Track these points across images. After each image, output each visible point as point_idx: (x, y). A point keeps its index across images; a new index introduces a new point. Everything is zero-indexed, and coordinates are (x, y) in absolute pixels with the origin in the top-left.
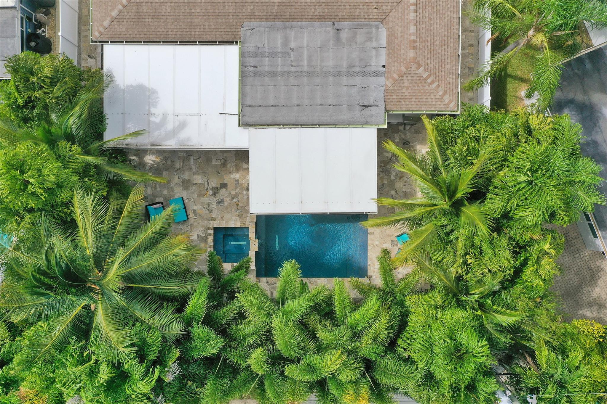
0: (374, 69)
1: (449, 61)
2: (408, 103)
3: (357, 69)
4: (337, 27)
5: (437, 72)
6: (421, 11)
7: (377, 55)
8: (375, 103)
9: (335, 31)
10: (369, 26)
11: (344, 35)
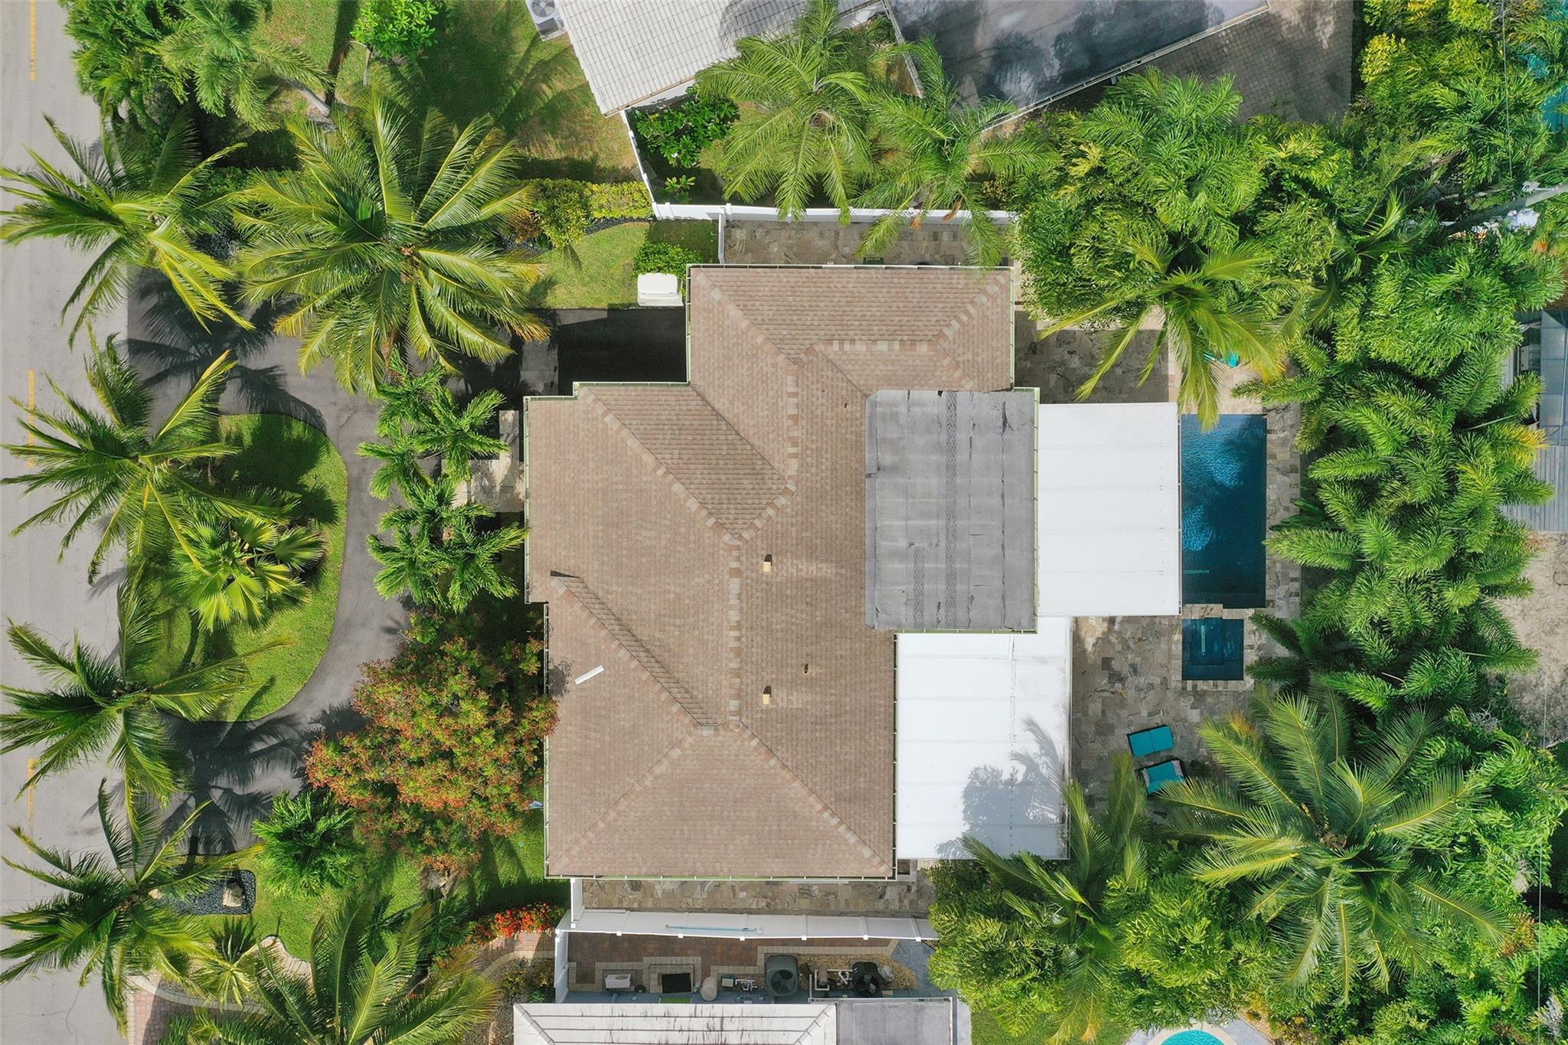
0: (943, 410)
1: (931, 286)
2: (999, 353)
3: (944, 437)
4: (874, 470)
5: (949, 305)
6: (851, 333)
7: (921, 404)
8: (1000, 407)
9: (880, 474)
10: (872, 417)
11: (887, 459)
